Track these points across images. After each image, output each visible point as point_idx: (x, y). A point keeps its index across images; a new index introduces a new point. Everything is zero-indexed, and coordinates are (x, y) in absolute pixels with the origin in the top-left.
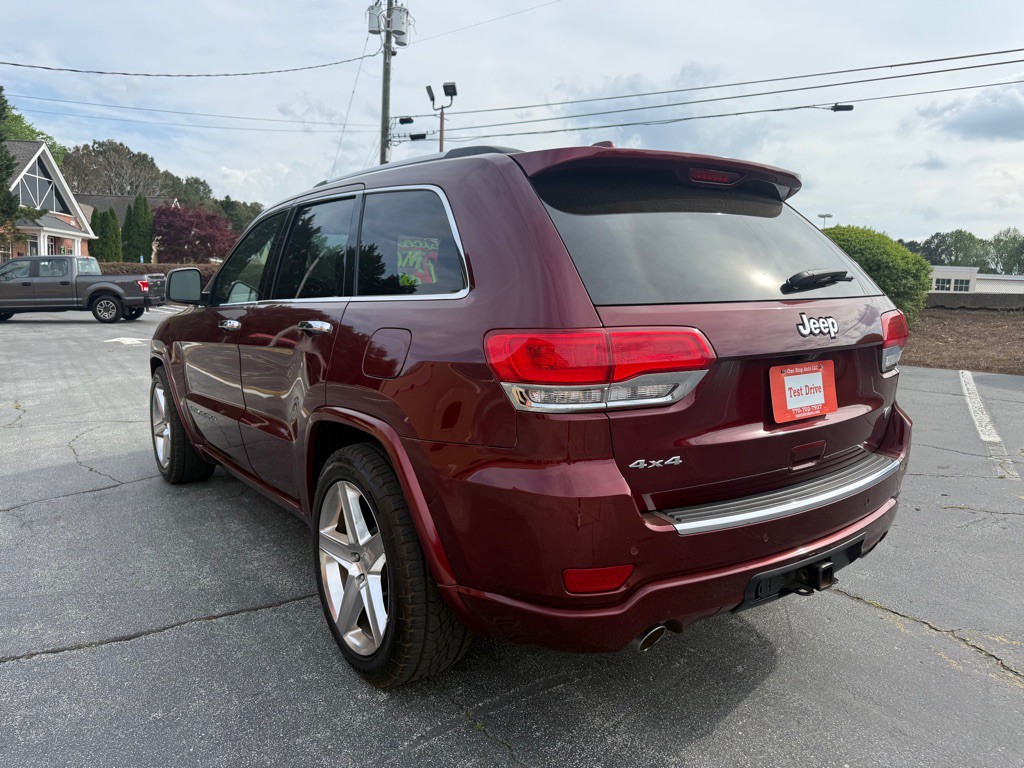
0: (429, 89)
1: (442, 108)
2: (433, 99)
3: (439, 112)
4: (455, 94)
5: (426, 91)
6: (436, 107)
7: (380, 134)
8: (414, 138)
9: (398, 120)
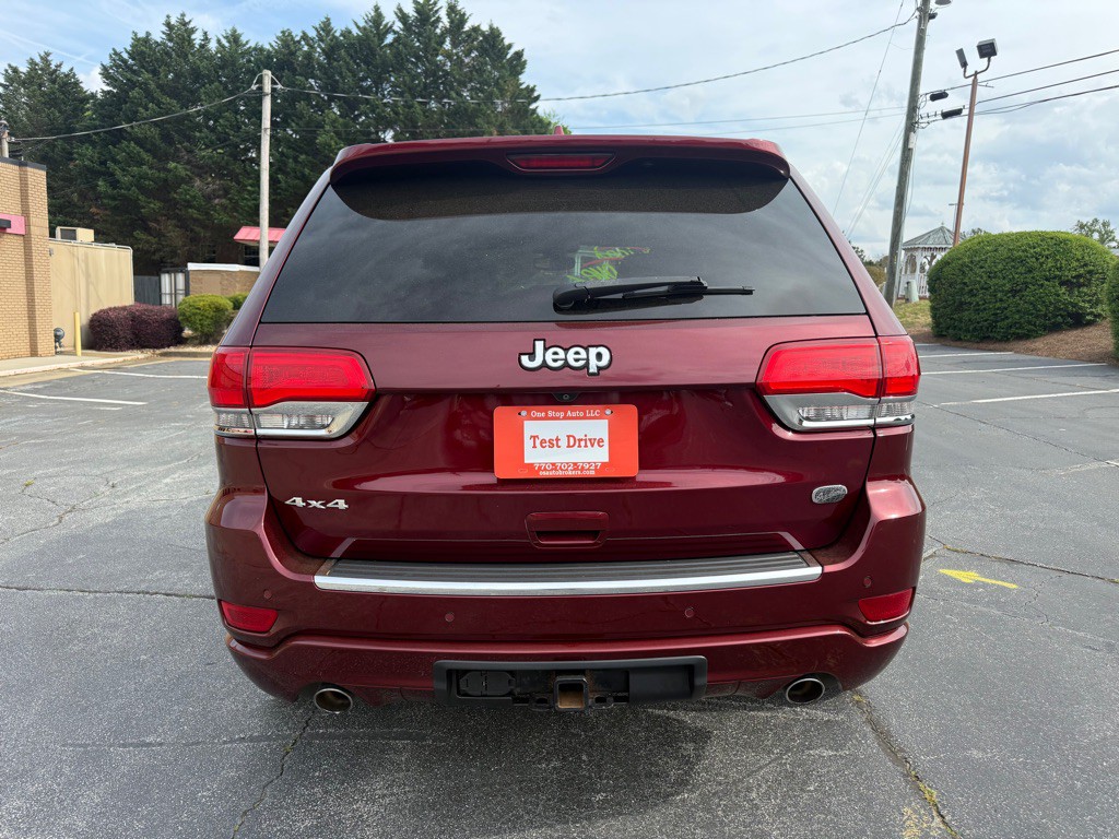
0: (960, 53)
1: (976, 73)
2: (964, 64)
3: (970, 80)
4: (994, 53)
5: (956, 56)
6: (967, 75)
7: (905, 117)
8: (946, 115)
9: (928, 96)
